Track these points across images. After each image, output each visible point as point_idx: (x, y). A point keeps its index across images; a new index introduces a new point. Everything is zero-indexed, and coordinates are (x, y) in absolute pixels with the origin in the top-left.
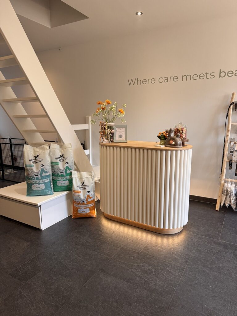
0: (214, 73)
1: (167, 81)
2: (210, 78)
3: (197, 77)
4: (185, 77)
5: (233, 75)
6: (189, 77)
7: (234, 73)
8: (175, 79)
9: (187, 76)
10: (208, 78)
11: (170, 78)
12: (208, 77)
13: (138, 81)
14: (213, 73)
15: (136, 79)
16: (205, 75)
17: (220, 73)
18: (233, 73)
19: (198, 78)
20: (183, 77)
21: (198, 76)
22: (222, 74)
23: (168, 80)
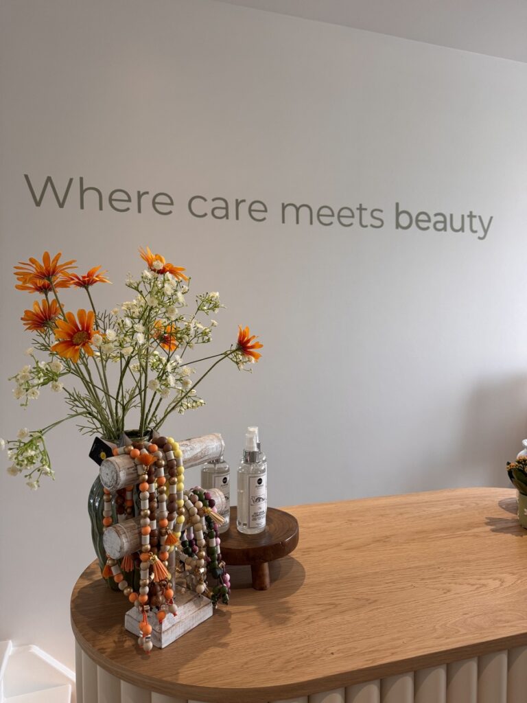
0: (381, 211)
1: (227, 216)
2: (372, 226)
3: (333, 215)
4: (294, 210)
5: (431, 225)
6: (304, 212)
7: (433, 222)
8: (257, 210)
9: (298, 209)
10: (366, 226)
11: (238, 203)
12: (364, 223)
13: (82, 192)
14: (379, 212)
15: (76, 184)
16: (357, 213)
17: (398, 214)
18: (429, 221)
19: (335, 219)
20: (284, 207)
21: (336, 214)
22: (404, 220)
23: (227, 208)
